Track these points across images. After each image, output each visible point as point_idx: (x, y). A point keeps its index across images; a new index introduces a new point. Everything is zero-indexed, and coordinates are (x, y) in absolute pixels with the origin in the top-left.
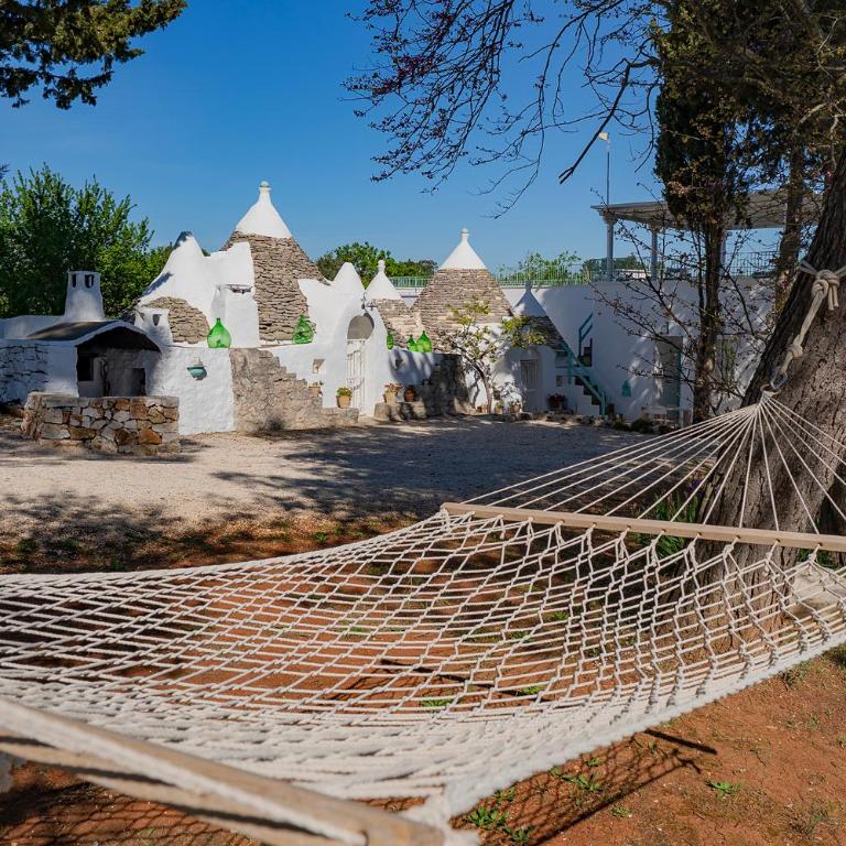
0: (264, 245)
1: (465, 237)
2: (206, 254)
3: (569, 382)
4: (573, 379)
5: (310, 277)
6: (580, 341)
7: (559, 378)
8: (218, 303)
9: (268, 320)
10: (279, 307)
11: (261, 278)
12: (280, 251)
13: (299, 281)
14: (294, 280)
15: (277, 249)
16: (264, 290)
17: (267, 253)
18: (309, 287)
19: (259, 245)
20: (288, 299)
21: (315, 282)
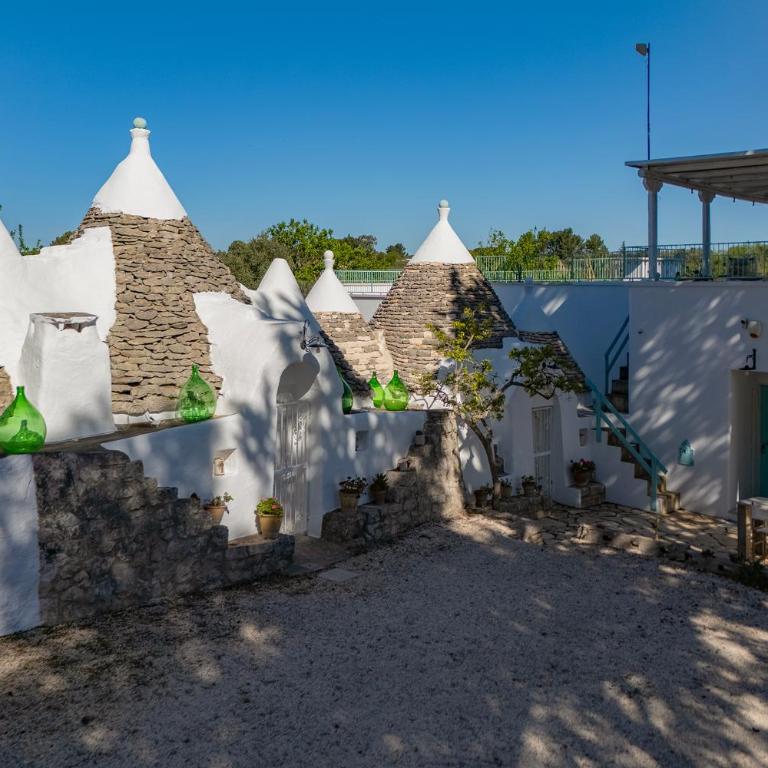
0: (136, 232)
1: (445, 212)
2: (25, 251)
3: (599, 440)
4: (605, 435)
5: (216, 288)
6: (607, 372)
7: (583, 433)
8: (32, 351)
9: (136, 374)
10: (158, 347)
11: (130, 294)
12: (165, 241)
13: (196, 296)
14: (186, 297)
15: (157, 239)
16: (132, 315)
17: (140, 246)
18: (213, 308)
19: (128, 233)
20: (174, 332)
21: (223, 297)
